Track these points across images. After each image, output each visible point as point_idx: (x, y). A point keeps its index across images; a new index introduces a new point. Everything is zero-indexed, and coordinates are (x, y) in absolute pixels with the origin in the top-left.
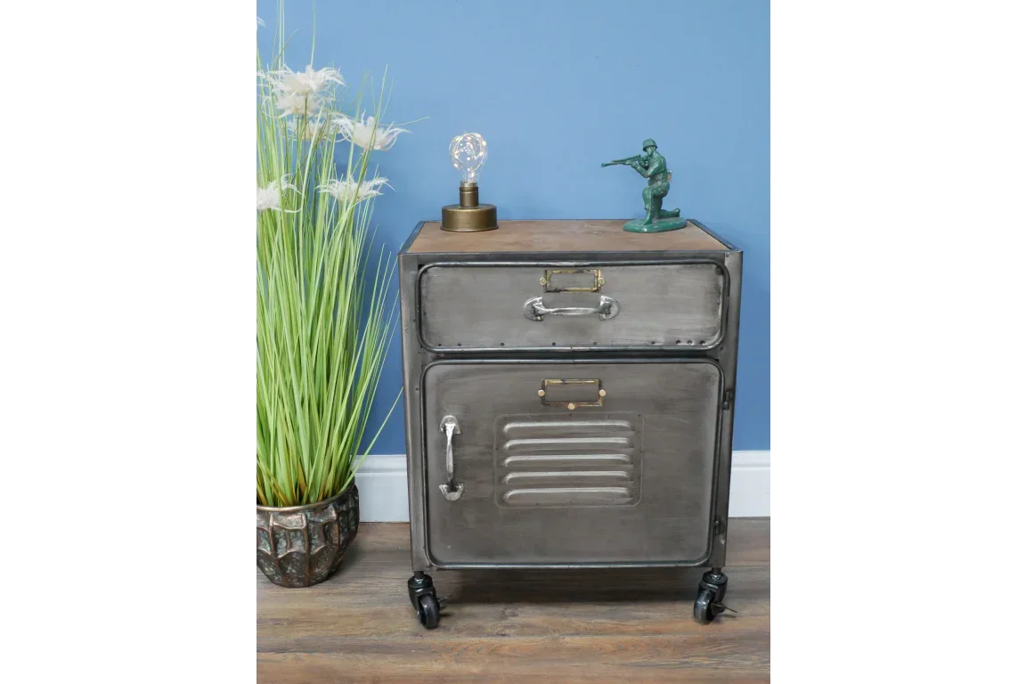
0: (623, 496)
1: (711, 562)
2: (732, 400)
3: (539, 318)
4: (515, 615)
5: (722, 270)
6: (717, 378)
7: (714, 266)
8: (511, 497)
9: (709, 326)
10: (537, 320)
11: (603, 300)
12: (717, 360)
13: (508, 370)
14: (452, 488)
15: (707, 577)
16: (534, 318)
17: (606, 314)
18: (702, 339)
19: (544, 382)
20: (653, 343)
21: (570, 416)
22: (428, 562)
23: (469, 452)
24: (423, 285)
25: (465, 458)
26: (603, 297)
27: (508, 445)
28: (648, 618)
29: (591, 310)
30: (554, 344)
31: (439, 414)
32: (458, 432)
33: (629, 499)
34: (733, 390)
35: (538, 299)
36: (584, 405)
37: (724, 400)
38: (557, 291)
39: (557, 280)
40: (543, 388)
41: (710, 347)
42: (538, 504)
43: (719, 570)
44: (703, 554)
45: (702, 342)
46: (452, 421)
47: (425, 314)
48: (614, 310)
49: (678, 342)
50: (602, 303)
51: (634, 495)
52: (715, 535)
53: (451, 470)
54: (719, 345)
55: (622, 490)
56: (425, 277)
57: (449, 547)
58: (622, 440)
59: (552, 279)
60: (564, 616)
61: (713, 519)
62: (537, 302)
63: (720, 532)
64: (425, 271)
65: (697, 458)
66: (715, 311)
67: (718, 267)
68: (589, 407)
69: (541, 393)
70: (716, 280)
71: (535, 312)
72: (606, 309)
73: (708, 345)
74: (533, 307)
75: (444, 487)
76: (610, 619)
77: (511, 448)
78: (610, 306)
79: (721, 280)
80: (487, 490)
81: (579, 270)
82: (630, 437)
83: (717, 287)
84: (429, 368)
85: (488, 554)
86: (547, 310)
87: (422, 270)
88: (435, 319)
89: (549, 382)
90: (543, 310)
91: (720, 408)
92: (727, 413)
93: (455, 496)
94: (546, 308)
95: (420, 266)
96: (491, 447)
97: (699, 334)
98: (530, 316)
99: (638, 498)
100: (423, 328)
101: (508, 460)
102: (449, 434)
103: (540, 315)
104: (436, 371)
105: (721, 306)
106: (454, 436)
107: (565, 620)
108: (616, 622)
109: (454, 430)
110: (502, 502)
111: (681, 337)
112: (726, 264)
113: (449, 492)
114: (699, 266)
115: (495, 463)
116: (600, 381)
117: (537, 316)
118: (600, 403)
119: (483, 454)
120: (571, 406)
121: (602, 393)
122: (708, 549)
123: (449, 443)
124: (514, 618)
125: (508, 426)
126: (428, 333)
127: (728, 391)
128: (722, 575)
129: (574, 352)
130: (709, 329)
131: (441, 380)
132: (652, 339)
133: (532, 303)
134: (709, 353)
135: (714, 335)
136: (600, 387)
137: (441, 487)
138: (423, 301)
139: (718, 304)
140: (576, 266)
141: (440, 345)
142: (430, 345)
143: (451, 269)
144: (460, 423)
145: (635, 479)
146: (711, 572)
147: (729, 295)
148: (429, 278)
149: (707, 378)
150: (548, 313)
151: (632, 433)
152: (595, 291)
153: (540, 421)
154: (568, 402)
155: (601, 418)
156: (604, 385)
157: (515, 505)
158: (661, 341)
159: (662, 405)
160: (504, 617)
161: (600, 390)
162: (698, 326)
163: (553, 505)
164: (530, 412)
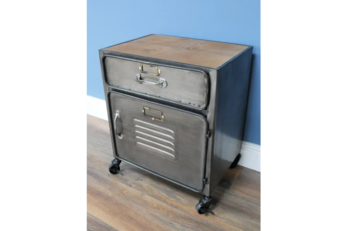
0: (172, 157)
3: (139, 82)
7: (203, 74)
8: (138, 144)
9: (202, 100)
12: (206, 116)
13: (132, 100)
14: (120, 135)
17: (162, 86)
19: (144, 107)
20: (180, 102)
21: (152, 122)
22: (115, 156)
24: (105, 62)
25: (123, 126)
26: (160, 79)
27: (136, 126)
30: (146, 93)
31: (115, 109)
36: (157, 119)
37: (207, 134)
38: (145, 73)
39: (145, 68)
40: (144, 109)
42: (145, 149)
44: (200, 188)
45: (199, 106)
46: (117, 112)
47: (107, 73)
48: (165, 85)
49: (190, 104)
50: (160, 81)
51: (176, 158)
52: (204, 184)
54: (205, 109)
55: (172, 155)
56: (105, 59)
57: (122, 153)
58: (171, 137)
59: (143, 68)
62: (139, 76)
66: (204, 94)
67: (205, 75)
68: (159, 121)
69: (143, 111)
70: (205, 80)
71: (138, 80)
73: (201, 108)
74: (137, 78)
75: (117, 134)
77: (136, 128)
80: (130, 139)
81: (151, 66)
82: (174, 137)
83: (204, 83)
93: (121, 138)
96: (130, 125)
97: (199, 102)
98: (136, 80)
99: (177, 160)
100: (107, 78)
101: (137, 131)
102: (116, 117)
104: (113, 95)
106: (118, 118)
109: (118, 116)
110: (136, 145)
111: (191, 102)
112: (210, 74)
115: (131, 131)
116: (162, 112)
118: (162, 120)
120: (153, 119)
121: (163, 117)
122: (202, 188)
125: (136, 120)
126: (108, 80)
129: (151, 98)
131: (114, 98)
132: (179, 100)
133: (137, 76)
134: (201, 112)
135: (204, 104)
136: (162, 114)
138: (106, 68)
141: (112, 85)
142: (110, 84)
143: (112, 58)
144: (120, 114)
145: (176, 152)
147: (210, 88)
148: (107, 60)
149: (202, 123)
151: (174, 135)
152: (157, 76)
153: (144, 121)
154: (152, 117)
155: (163, 126)
156: (164, 113)
157: (140, 147)
158: (183, 102)
159: (184, 128)
161: (162, 115)
162: (198, 99)
163: (150, 151)
164: (141, 117)
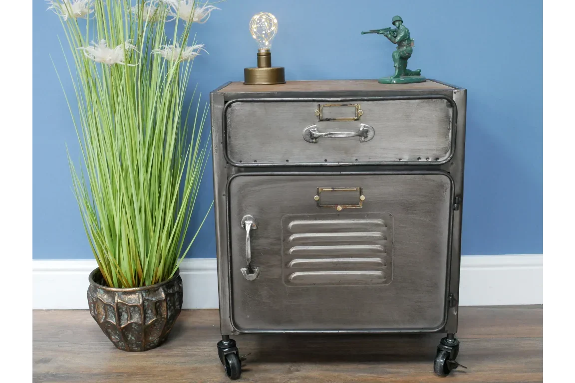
0: (379, 277)
1: (446, 329)
2: (460, 203)
3: (314, 140)
4: (298, 371)
5: (451, 104)
6: (449, 186)
7: (445, 101)
8: (295, 278)
9: (442, 146)
10: (313, 142)
11: (362, 126)
12: (449, 173)
13: (292, 180)
14: (250, 271)
15: (443, 342)
16: (311, 141)
17: (365, 137)
18: (437, 157)
19: (318, 189)
20: (400, 159)
21: (338, 216)
22: (232, 328)
23: (263, 242)
24: (228, 116)
25: (259, 248)
26: (362, 125)
27: (291, 238)
28: (398, 373)
29: (353, 133)
30: (326, 160)
31: (241, 213)
32: (255, 228)
33: (384, 280)
34: (461, 196)
35: (313, 126)
36: (349, 207)
37: (455, 203)
38: (328, 120)
39: (327, 112)
40: (318, 194)
41: (444, 162)
42: (315, 284)
43: (453, 335)
44: (439, 323)
45: (437, 159)
46: (250, 219)
47: (230, 137)
48: (370, 135)
49: (419, 158)
50: (361, 129)
51: (387, 277)
52: (449, 307)
53: (250, 257)
54: (449, 161)
55: (378, 273)
56: (229, 109)
57: (248, 317)
58: (377, 234)
59: (323, 111)
60: (335, 371)
61: (447, 296)
62: (314, 128)
63: (452, 306)
64: (230, 105)
65: (434, 248)
66: (447, 135)
67: (449, 101)
68: (354, 209)
69: (316, 197)
70: (447, 111)
71: (312, 136)
72: (364, 134)
73: (442, 160)
74: (310, 132)
75: (244, 270)
76: (371, 373)
77: (294, 240)
78: (367, 131)
79: (451, 111)
80: (276, 272)
81: (344, 104)
82: (383, 232)
83: (447, 116)
84: (233, 178)
85: (277, 322)
86: (320, 134)
87: (227, 104)
88: (236, 142)
89: (322, 190)
90: (317, 134)
91: (452, 210)
92: (457, 213)
93: (253, 277)
94: (320, 132)
95: (226, 102)
96: (279, 239)
97: (434, 152)
98: (308, 138)
99: (391, 279)
100: (228, 148)
101: (292, 250)
102: (248, 228)
103: (316, 138)
104: (238, 182)
105: (451, 131)
106: (251, 230)
107: (336, 374)
108: (375, 376)
109: (251, 226)
110: (288, 281)
111: (421, 155)
112: (454, 99)
113: (248, 274)
114: (434, 100)
115: (282, 252)
116: (361, 189)
117: (312, 139)
118: (361, 206)
119: (272, 244)
120: (340, 208)
121: (363, 198)
122: (444, 319)
123: (248, 236)
124: (297, 373)
125: (291, 224)
126: (232, 153)
127: (457, 196)
128: (455, 339)
129: (341, 166)
130: (442, 148)
131: (242, 188)
132: (399, 157)
133: (308, 130)
134: (442, 168)
135: (446, 153)
136: (361, 193)
137: (242, 270)
138: (228, 128)
139: (449, 129)
140: (341, 101)
141: (241, 161)
142: (234, 161)
143: (249, 104)
144: (256, 221)
145: (388, 265)
146: (447, 337)
147: (456, 122)
148: (232, 111)
149: (441, 186)
150: (321, 136)
151: (385, 229)
152: (355, 120)
153: (316, 219)
154: (337, 205)
155: (362, 217)
156: (364, 191)
157: (296, 284)
158: (406, 158)
159: (408, 207)
160: (290, 372)
161: (361, 195)
162: (434, 147)
163: (326, 284)
164: (308, 213)
